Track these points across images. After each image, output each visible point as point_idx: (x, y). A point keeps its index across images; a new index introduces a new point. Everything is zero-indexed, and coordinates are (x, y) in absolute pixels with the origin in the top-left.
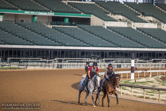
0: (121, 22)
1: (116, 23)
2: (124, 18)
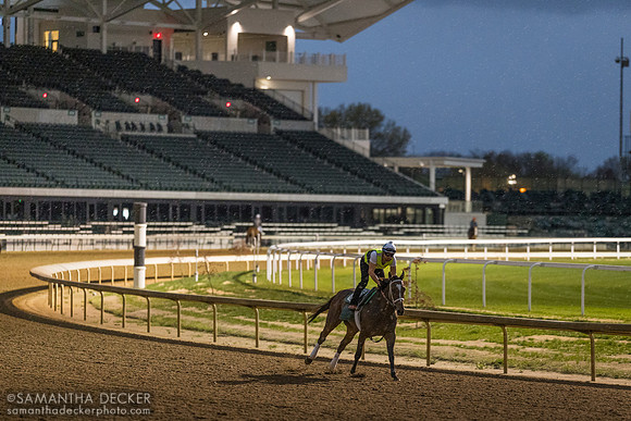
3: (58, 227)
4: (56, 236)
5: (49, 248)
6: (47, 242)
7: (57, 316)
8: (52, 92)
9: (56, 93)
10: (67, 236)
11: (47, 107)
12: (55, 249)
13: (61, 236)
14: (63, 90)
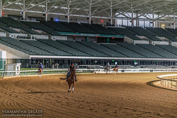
0: (144, 41)
1: (141, 41)
2: (146, 38)
3: (164, 67)
4: (164, 69)
5: (162, 71)
6: (162, 70)
7: (162, 86)
8: (163, 38)
9: (164, 38)
10: (166, 69)
11: (162, 41)
12: (163, 72)
13: (165, 69)
14: (165, 37)
